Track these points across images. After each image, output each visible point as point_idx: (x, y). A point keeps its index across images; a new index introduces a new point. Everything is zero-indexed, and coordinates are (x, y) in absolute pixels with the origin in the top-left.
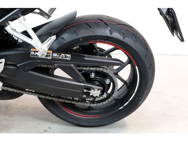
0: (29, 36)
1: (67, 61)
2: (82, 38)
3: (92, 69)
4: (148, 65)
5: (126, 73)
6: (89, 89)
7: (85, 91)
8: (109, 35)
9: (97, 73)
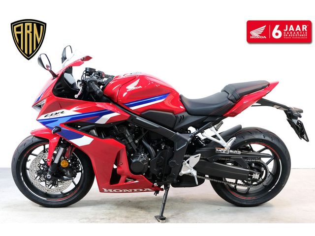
0: (219, 139)
1: (238, 155)
2: (247, 140)
3: (253, 160)
4: (287, 159)
5: (271, 167)
6: (252, 174)
7: (250, 175)
8: (263, 138)
9: (256, 164)
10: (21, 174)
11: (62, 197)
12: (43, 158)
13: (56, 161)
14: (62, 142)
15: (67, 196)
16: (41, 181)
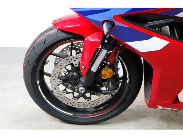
10: (38, 82)
11: (94, 112)
12: (71, 62)
13: (94, 69)
14: (106, 41)
15: (100, 110)
16: (68, 93)
